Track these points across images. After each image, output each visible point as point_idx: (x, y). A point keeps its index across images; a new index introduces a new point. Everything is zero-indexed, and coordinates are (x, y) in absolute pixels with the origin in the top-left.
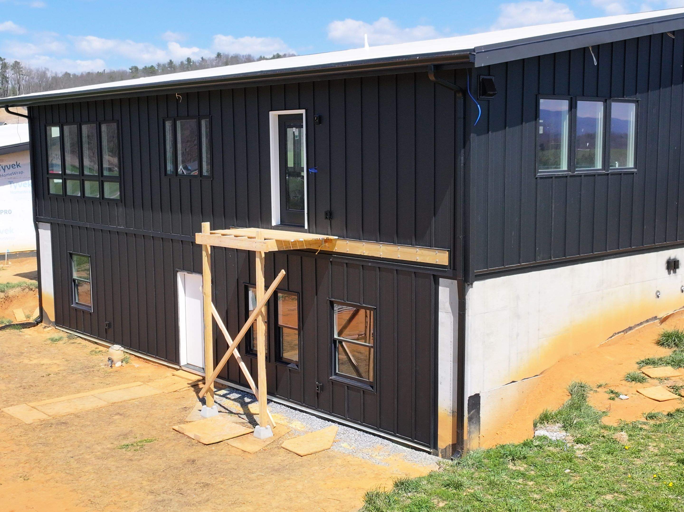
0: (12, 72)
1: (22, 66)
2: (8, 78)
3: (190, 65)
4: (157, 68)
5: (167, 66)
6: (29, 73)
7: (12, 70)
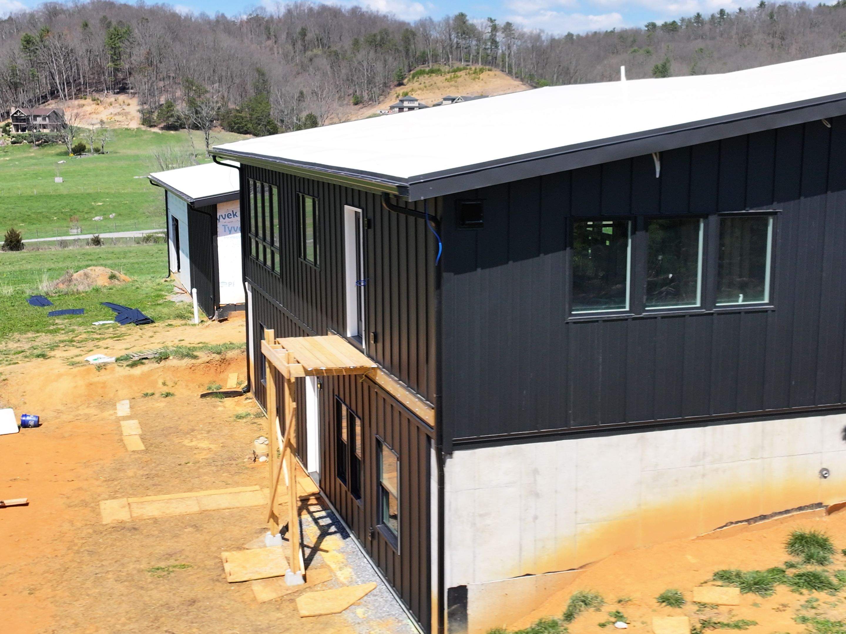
0: (503, 35)
1: (513, 28)
2: (498, 43)
3: (724, 19)
4: (679, 24)
5: (693, 21)
6: (522, 36)
7: (503, 32)
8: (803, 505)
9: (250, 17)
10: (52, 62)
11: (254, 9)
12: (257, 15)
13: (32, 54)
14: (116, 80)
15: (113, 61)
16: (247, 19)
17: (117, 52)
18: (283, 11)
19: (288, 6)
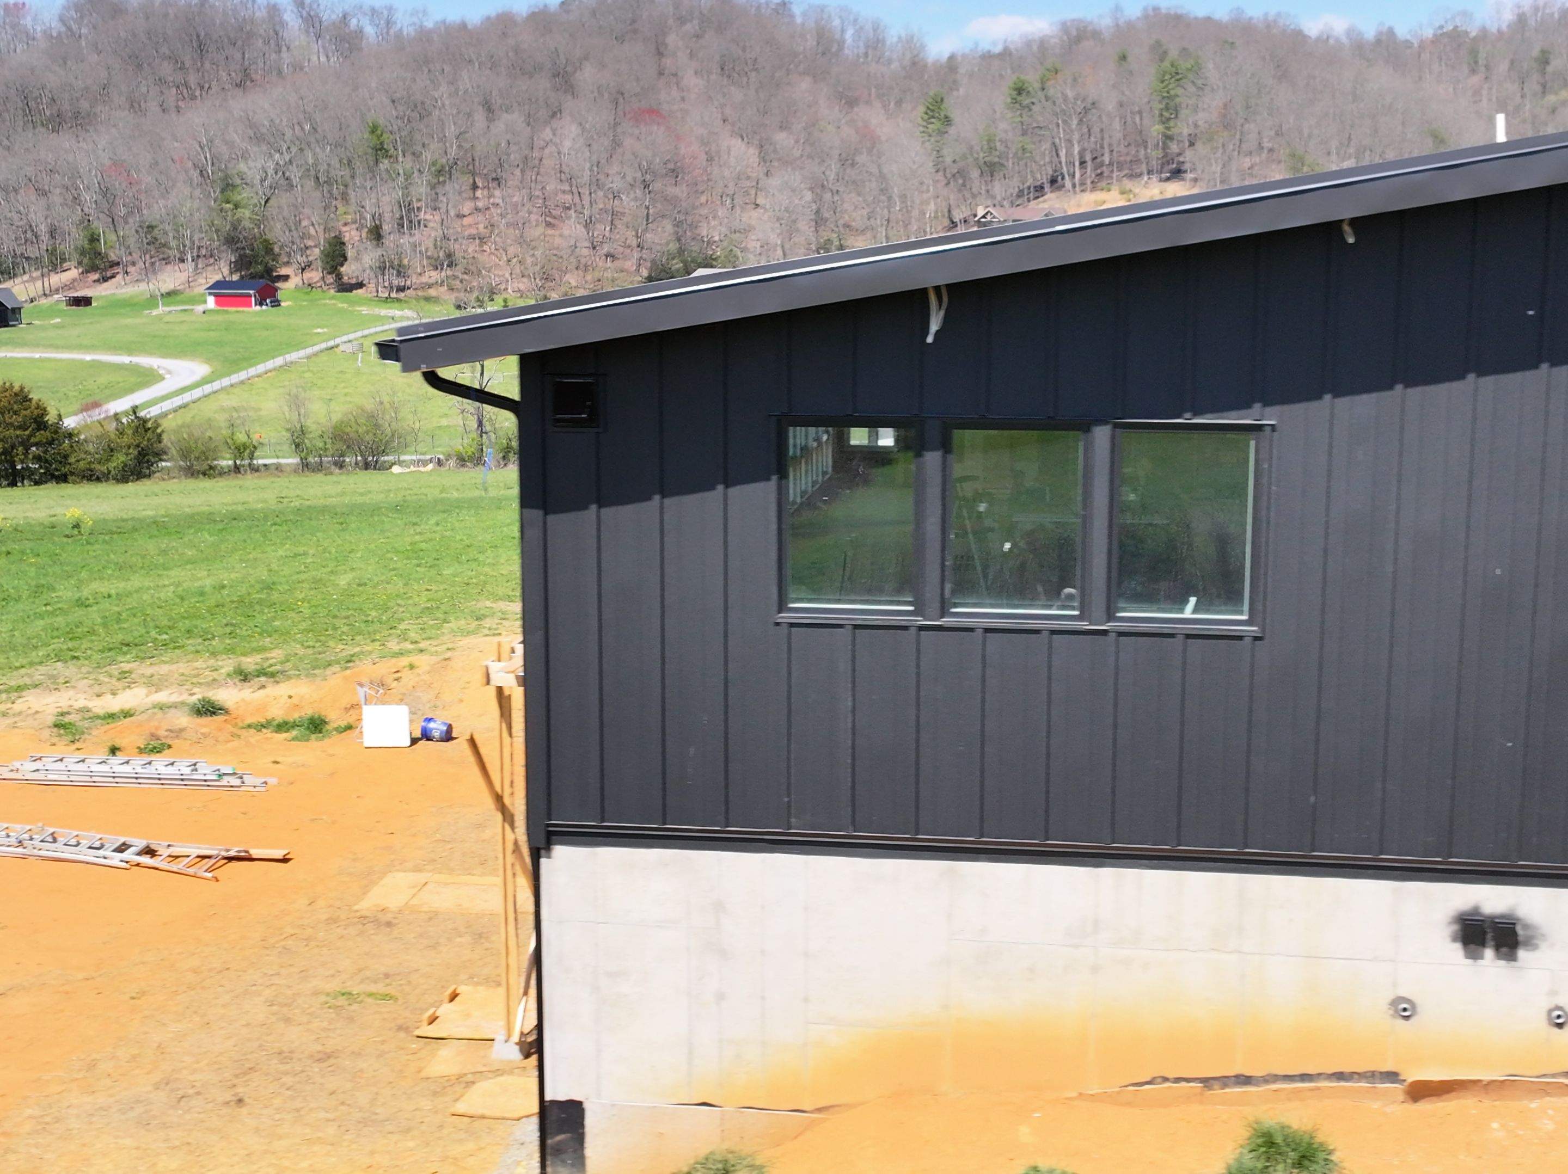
8: (1347, 1069)
9: (1440, 32)
10: (1058, 125)
11: (1449, 17)
12: (1456, 27)
13: (1025, 112)
14: (1166, 155)
15: (1165, 121)
16: (1435, 35)
17: (1172, 104)
18: (1508, 16)
19: (1519, 7)
